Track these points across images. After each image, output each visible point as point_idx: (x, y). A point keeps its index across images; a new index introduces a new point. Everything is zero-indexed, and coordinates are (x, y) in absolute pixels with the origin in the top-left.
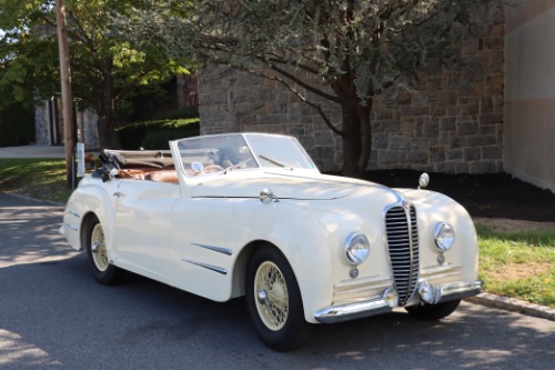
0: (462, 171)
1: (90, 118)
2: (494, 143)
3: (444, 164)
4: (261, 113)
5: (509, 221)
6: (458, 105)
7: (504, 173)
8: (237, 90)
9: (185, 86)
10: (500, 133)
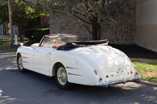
0: (124, 44)
1: (15, 27)
2: (133, 36)
3: (119, 42)
4: (68, 27)
5: (143, 59)
6: (123, 26)
7: (136, 45)
8: (61, 20)
9: (43, 19)
10: (135, 33)
